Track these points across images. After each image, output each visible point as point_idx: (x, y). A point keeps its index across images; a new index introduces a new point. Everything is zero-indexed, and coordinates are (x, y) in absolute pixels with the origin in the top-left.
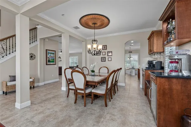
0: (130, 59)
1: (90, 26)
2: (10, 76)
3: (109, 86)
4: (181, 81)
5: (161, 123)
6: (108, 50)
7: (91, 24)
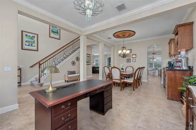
0: (153, 60)
1: (120, 37)
2: (68, 71)
3: (136, 78)
4: (181, 72)
5: (170, 96)
6: (133, 53)
7: (121, 36)
